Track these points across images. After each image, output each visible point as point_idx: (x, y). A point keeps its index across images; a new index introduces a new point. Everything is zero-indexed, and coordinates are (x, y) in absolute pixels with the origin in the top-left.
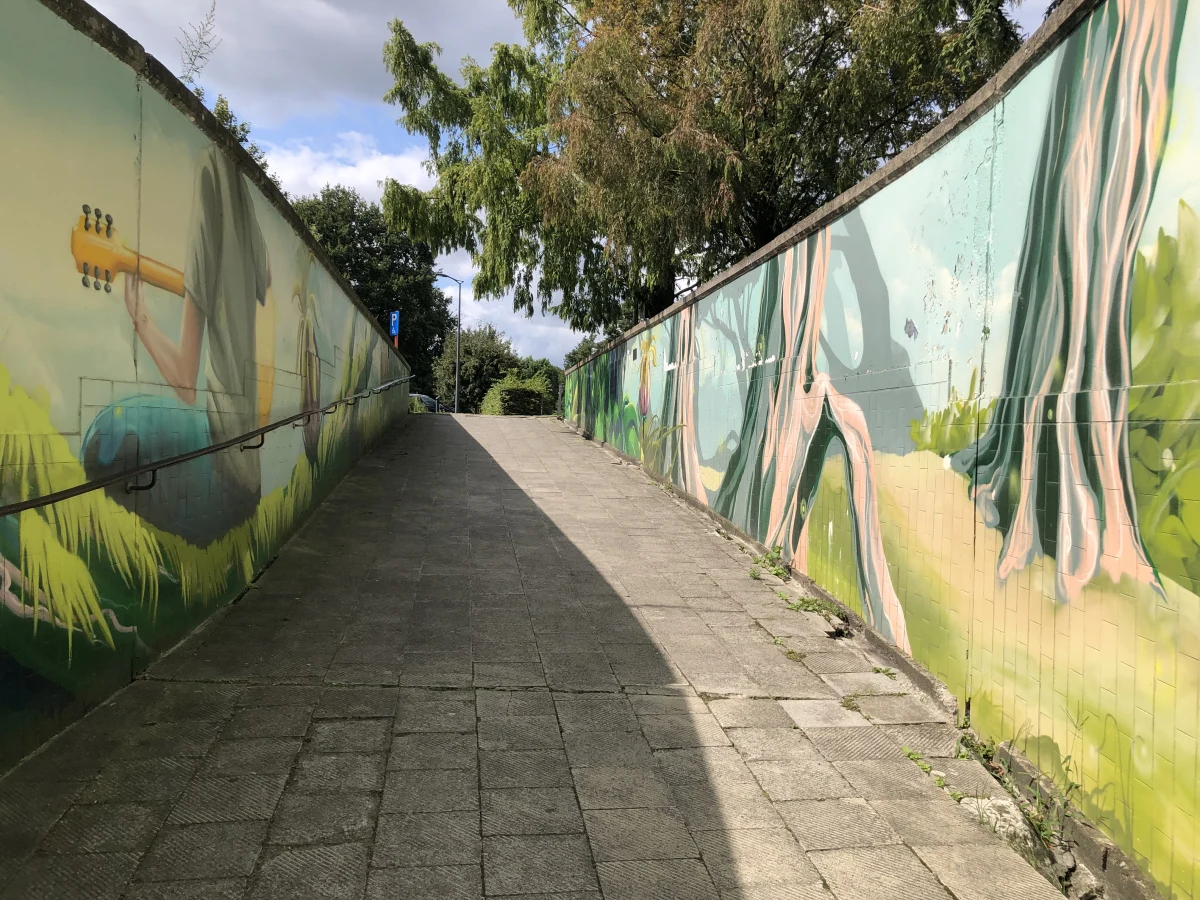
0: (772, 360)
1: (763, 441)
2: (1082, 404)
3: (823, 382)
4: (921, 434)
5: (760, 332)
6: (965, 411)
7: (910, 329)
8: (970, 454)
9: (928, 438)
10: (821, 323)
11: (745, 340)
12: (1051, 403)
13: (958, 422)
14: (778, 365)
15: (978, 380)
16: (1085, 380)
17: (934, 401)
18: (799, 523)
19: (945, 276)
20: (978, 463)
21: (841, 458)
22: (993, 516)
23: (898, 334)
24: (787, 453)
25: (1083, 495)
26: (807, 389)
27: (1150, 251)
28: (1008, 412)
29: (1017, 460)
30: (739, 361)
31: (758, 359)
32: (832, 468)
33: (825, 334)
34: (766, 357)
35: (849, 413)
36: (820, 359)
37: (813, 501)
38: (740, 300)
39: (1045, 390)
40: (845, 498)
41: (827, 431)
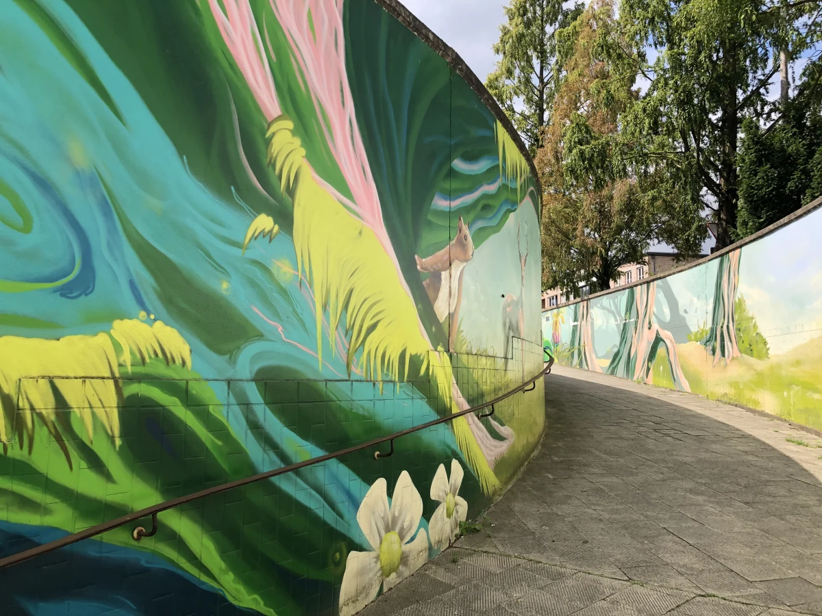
0: (633, 320)
1: (631, 346)
2: (728, 327)
3: (655, 326)
4: (691, 338)
5: (627, 311)
6: (703, 331)
7: (686, 312)
8: (705, 341)
9: (693, 338)
10: (654, 309)
11: (619, 314)
12: (722, 327)
13: (701, 333)
14: (636, 323)
15: (705, 323)
16: (728, 323)
17: (694, 329)
18: (648, 369)
19: (695, 300)
20: (707, 342)
21: (664, 348)
22: (711, 353)
23: (682, 312)
24: (641, 348)
25: (729, 343)
26: (649, 329)
27: (737, 300)
28: (713, 330)
29: (716, 340)
30: (616, 320)
31: (626, 320)
32: (661, 350)
33: (655, 312)
34: (630, 319)
35: (666, 334)
36: (654, 319)
37: (653, 362)
38: (616, 300)
39: (721, 325)
40: (667, 359)
41: (658, 340)
